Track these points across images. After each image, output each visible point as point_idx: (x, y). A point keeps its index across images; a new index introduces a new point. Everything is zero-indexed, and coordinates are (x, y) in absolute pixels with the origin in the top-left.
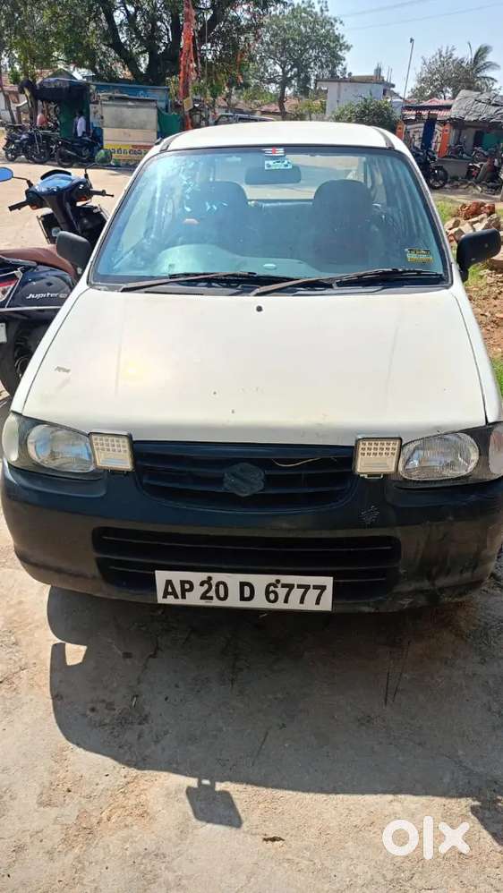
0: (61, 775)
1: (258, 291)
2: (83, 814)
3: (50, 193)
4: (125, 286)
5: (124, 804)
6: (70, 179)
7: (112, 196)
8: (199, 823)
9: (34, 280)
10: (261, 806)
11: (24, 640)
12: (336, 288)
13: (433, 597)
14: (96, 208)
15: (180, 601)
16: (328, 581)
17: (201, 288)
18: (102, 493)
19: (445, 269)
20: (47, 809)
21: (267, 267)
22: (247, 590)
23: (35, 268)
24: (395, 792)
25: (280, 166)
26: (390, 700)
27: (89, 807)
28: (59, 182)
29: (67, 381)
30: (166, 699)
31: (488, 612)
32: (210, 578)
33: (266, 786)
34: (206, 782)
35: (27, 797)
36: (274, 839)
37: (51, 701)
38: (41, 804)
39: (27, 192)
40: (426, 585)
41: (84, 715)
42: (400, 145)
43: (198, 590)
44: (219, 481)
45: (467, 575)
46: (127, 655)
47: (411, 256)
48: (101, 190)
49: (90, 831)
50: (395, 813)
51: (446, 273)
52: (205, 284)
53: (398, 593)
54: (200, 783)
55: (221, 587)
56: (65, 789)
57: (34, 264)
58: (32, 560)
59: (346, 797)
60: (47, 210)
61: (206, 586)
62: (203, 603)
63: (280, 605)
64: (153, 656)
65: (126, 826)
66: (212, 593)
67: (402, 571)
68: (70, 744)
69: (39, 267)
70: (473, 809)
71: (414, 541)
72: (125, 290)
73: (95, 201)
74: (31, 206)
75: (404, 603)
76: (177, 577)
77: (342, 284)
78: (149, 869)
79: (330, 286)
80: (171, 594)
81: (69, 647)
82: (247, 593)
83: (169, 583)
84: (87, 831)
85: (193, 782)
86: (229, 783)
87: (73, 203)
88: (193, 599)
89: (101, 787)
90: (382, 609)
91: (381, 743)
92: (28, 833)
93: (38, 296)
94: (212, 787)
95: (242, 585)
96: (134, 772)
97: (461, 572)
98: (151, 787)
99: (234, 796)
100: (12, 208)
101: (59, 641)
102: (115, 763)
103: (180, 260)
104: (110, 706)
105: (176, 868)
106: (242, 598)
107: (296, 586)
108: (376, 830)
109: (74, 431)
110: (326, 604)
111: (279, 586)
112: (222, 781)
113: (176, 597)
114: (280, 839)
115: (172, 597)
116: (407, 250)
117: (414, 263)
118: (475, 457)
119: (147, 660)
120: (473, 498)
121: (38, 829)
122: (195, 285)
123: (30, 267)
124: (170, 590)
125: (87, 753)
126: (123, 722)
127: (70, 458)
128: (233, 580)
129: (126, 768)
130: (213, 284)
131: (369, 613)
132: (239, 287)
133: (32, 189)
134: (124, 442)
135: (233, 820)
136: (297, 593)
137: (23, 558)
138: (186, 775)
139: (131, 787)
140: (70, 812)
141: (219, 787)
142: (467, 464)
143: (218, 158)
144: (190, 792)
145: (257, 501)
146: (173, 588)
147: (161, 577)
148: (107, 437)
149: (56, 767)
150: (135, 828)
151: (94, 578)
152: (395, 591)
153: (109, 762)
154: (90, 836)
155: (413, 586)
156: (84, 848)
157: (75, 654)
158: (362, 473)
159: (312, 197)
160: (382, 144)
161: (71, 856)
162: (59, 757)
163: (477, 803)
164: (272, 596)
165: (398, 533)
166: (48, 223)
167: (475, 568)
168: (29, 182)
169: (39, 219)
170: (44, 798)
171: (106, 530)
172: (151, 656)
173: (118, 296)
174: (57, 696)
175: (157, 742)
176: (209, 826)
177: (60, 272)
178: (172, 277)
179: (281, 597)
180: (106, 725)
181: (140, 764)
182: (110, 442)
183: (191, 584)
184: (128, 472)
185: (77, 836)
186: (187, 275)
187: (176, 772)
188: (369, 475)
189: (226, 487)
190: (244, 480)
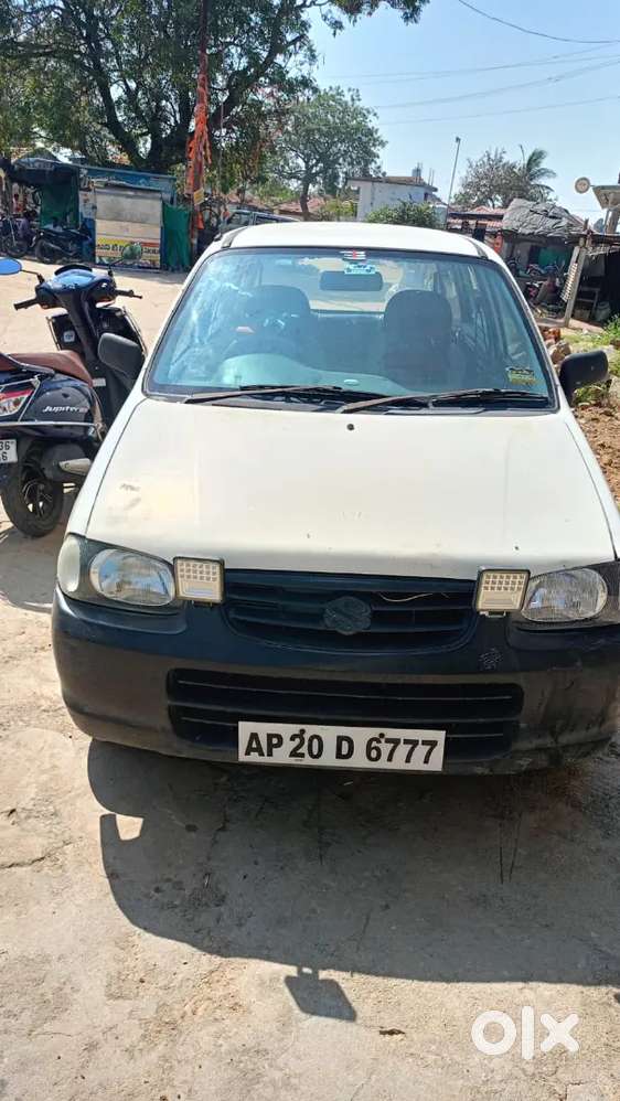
0: (130, 963)
1: (345, 408)
2: (162, 1006)
3: (66, 291)
4: (189, 397)
5: (210, 996)
6: (91, 276)
7: (141, 297)
8: (303, 1015)
9: (49, 390)
10: (373, 995)
11: (65, 811)
12: (432, 407)
13: (555, 757)
14: (119, 310)
15: (265, 760)
16: (439, 736)
17: (279, 402)
18: (184, 628)
19: (550, 391)
20: (120, 1001)
21: (350, 382)
22: (345, 745)
23: (52, 376)
24: (525, 980)
25: (362, 272)
26: (506, 878)
27: (169, 999)
28: (76, 278)
29: (138, 500)
30: (245, 877)
31: (606, 781)
32: (303, 731)
33: (377, 974)
34: (306, 970)
35: (91, 989)
36: (391, 1033)
37: (107, 881)
38: (111, 996)
39: (37, 289)
40: (548, 741)
41: (147, 896)
42: (493, 256)
43: (289, 746)
44: (319, 617)
45: (594, 730)
46: (191, 828)
47: (512, 376)
48: (127, 290)
49: (173, 1025)
50: (527, 1001)
51: (553, 398)
52: (280, 398)
53: (517, 751)
54: (300, 972)
55: (315, 741)
56: (137, 978)
57: (53, 372)
58: (87, 710)
59: (469, 985)
60: (61, 311)
61: (298, 740)
62: (293, 761)
63: (383, 764)
64: (223, 829)
65: (216, 1019)
66: (304, 750)
67: (523, 725)
68: (136, 928)
69: (58, 375)
70: (617, 998)
71: (537, 691)
72: (189, 402)
73: (119, 303)
74: (42, 305)
75: (521, 762)
76: (264, 729)
77: (440, 404)
78: (251, 1066)
79: (425, 405)
80: (255, 750)
81: (120, 818)
82: (345, 751)
83: (254, 736)
84: (168, 1026)
85: (292, 971)
86: (332, 971)
87: (93, 302)
88: (281, 756)
89: (180, 977)
90: (498, 770)
91: (502, 925)
92: (100, 1029)
93: (56, 409)
94: (316, 974)
95: (340, 739)
96: (218, 960)
97: (588, 728)
98: (240, 975)
99: (342, 986)
100: (18, 307)
101: (107, 812)
102: (193, 949)
104: (179, 886)
105: (282, 1065)
106: (339, 755)
107: (402, 741)
109: (147, 555)
110: (436, 763)
111: (383, 741)
112: (324, 969)
113: (262, 754)
114: (400, 1032)
115: (256, 754)
116: (507, 369)
117: (516, 383)
118: (602, 599)
119: (215, 835)
120: (602, 641)
121: (109, 1025)
122: (271, 399)
123: (47, 375)
124: (254, 745)
125: (159, 938)
126: (196, 903)
127: (149, 587)
128: (329, 734)
129: (208, 956)
130: (292, 399)
131: (482, 777)
132: (323, 403)
133: (43, 285)
134: (214, 568)
135: (346, 1012)
136: (403, 750)
137: (74, 707)
138: (281, 963)
139: (215, 977)
140: (147, 1004)
141: (323, 975)
142: (596, 604)
143: (265, 258)
144: (289, 980)
145: (363, 640)
146: (258, 743)
147: (245, 729)
149: (122, 954)
150: (227, 1022)
151: (163, 730)
152: (513, 748)
153: (186, 948)
154: (174, 1032)
155: (536, 742)
156: (169, 1046)
157: (130, 827)
158: (483, 610)
159: (383, 309)
160: (474, 253)
161: (154, 1056)
162: (123, 943)
163: (619, 991)
164: (374, 754)
165: (521, 679)
166: (60, 325)
167: (601, 724)
168: (40, 277)
169: (49, 320)
170: (114, 988)
171: (181, 673)
172: (220, 830)
173: (180, 407)
174: (112, 874)
175: (240, 925)
176: (315, 1019)
177: (79, 383)
178: (243, 389)
179: (385, 755)
180: (176, 906)
181: (223, 950)
182: (197, 568)
183: (280, 738)
184: (215, 604)
185: (159, 1032)
186: (262, 387)
187: (268, 958)
188: (491, 613)
189: (328, 624)
190: (349, 617)
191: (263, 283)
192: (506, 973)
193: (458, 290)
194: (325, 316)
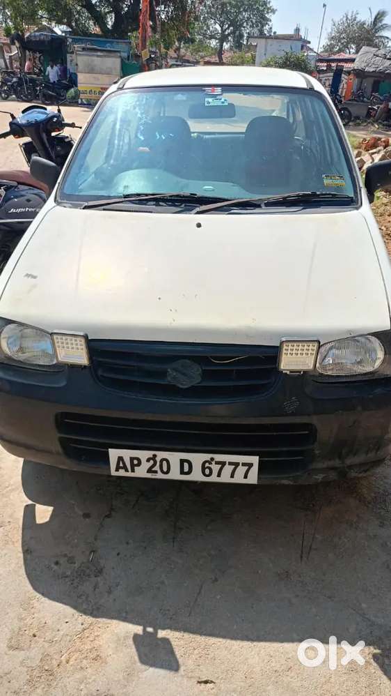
0: (29, 621)
1: (198, 209)
2: (46, 657)
3: (29, 125)
4: (86, 204)
5: (80, 649)
6: (46, 113)
7: (79, 127)
8: (144, 667)
9: (16, 197)
10: (196, 652)
12: (263, 207)
13: (342, 473)
14: (68, 137)
15: (130, 474)
16: (255, 460)
17: (151, 206)
19: (355, 192)
20: (16, 652)
21: (206, 189)
22: (186, 465)
23: (16, 187)
25: (218, 103)
26: (305, 559)
27: (52, 651)
28: (36, 115)
29: (35, 286)
30: (118, 554)
32: (155, 456)
33: (201, 634)
34: (150, 630)
36: (206, 682)
37: (22, 555)
38: (11, 647)
39: (11, 124)
40: (337, 463)
41: (49, 568)
42: (318, 87)
43: (146, 465)
44: (163, 374)
45: (371, 455)
46: (86, 516)
47: (326, 182)
48: (71, 122)
49: (50, 672)
51: (357, 197)
52: (152, 203)
53: (313, 469)
54: (144, 630)
55: (165, 463)
56: (31, 633)
57: (16, 184)
59: (267, 644)
60: (27, 139)
61: (152, 462)
62: (149, 476)
63: (214, 478)
64: (108, 516)
65: (82, 668)
66: (157, 468)
67: (317, 452)
68: (37, 594)
69: (19, 186)
70: (375, 657)
71: (327, 427)
72: (84, 208)
73: (66, 132)
74: (14, 136)
75: (318, 477)
76: (127, 454)
77: (269, 204)
79: (259, 206)
80: (121, 468)
81: (39, 508)
82: (186, 468)
83: (120, 459)
84: (47, 673)
86: (169, 631)
87: (49, 134)
88: (141, 472)
89: (61, 633)
90: (299, 482)
91: (297, 596)
93: (19, 210)
94: (156, 633)
95: (182, 462)
96: (89, 619)
97: (367, 453)
98: (103, 633)
99: (173, 643)
101: (30, 502)
102: (73, 611)
103: (134, 182)
104: (71, 560)
106: (182, 472)
107: (227, 463)
108: (292, 675)
109: (36, 329)
110: (253, 478)
111: (213, 463)
112: (163, 629)
113: (127, 470)
114: (212, 682)
115: (123, 470)
116: (323, 176)
117: (328, 187)
118: (380, 357)
119: (103, 520)
120: (378, 391)
121: (6, 671)
122: (145, 204)
123: (12, 187)
124: (121, 465)
125: (51, 601)
126: (82, 575)
128: (175, 458)
129: (84, 616)
130: (161, 203)
131: (288, 486)
132: (183, 206)
133: (15, 121)
134: (81, 341)
136: (228, 469)
138: (134, 623)
139: (86, 633)
140: (35, 653)
141: (162, 634)
142: (376, 361)
143: (168, 96)
144: (136, 637)
145: (194, 392)
146: (124, 463)
147: (114, 454)
148: (66, 337)
149: (25, 614)
150: (89, 670)
151: (58, 453)
152: (310, 468)
153: (69, 610)
154: (51, 677)
155: (326, 464)
156: (45, 689)
157: (44, 513)
158: (284, 370)
159: (244, 130)
160: (304, 85)
162: (27, 605)
163: (377, 651)
164: (207, 471)
165: (314, 420)
166: (28, 150)
167: (378, 449)
168: (12, 115)
169: (21, 147)
170: (13, 642)
171: (66, 415)
172: (106, 516)
173: (80, 212)
174: (27, 550)
175: (110, 592)
176: (152, 669)
177: (36, 191)
178: (126, 196)
179: (215, 472)
180: (67, 577)
181: (95, 612)
182: (69, 341)
183: (138, 459)
184: (85, 366)
185: (40, 677)
186: (139, 195)
187: (125, 620)
188: (291, 372)
189: (169, 380)
190: (184, 374)
191: (166, 115)
192: (295, 636)
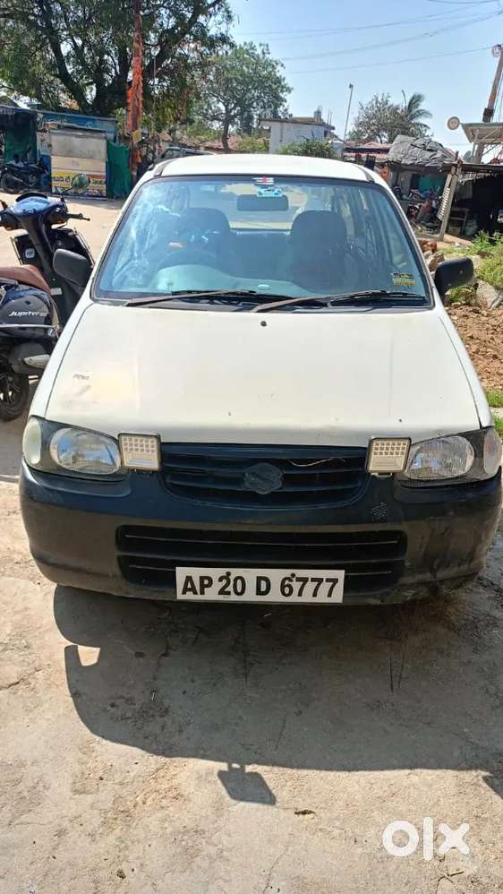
0: (91, 764)
1: (259, 308)
2: (118, 799)
3: (26, 215)
4: (129, 301)
5: (157, 789)
6: (46, 202)
7: (89, 220)
8: (233, 802)
9: (13, 299)
10: (288, 784)
11: (36, 644)
12: (330, 306)
13: (434, 589)
14: (71, 231)
15: (199, 597)
16: (340, 574)
17: (204, 304)
18: (129, 492)
19: (427, 292)
20: (82, 796)
21: (263, 287)
22: (263, 584)
23: (17, 287)
24: (411, 768)
25: (272, 194)
26: (395, 687)
27: (124, 792)
28: (34, 204)
29: (88, 387)
30: (184, 693)
31: (475, 607)
32: (229, 574)
33: (292, 767)
34: (235, 766)
35: (60, 786)
36: (304, 813)
37: (71, 699)
38: (76, 792)
39: (2, 214)
40: (428, 576)
41: (105, 711)
42: (379, 180)
43: (217, 586)
45: (465, 567)
46: (139, 655)
47: (396, 280)
48: (78, 213)
49: (127, 813)
50: (413, 785)
51: (429, 297)
52: (205, 301)
53: (404, 585)
54: (230, 766)
55: (239, 582)
56: (97, 777)
57: (17, 283)
58: (51, 560)
59: (366, 773)
60: (22, 232)
61: (224, 582)
62: (222, 598)
63: (294, 598)
64: (166, 655)
65: (162, 808)
66: (230, 588)
67: (407, 564)
68: (96, 737)
69: (21, 286)
70: (486, 779)
71: (418, 536)
72: (129, 305)
73: (71, 224)
74: (6, 227)
75: (407, 594)
76: (197, 573)
77: (337, 303)
78: (190, 844)
79: (325, 305)
80: (190, 590)
81: (81, 649)
82: (263, 588)
83: (189, 579)
84: (123, 814)
85: (224, 766)
86: (256, 766)
87: (49, 224)
88: (212, 594)
90: (388, 601)
91: (392, 724)
92: (67, 819)
93: (20, 314)
94: (243, 768)
95: (259, 579)
96: (162, 759)
97: (459, 565)
98: (181, 772)
99: (264, 777)
101: (70, 644)
102: (143, 752)
104: (130, 701)
105: (216, 842)
106: (259, 592)
107: (310, 579)
108: (398, 799)
109: (95, 433)
110: (338, 597)
111: (294, 579)
112: (250, 764)
113: (195, 593)
114: (311, 812)
115: (191, 593)
116: (392, 274)
117: (397, 286)
118: (470, 460)
119: (160, 657)
120: (470, 495)
121: (77, 815)
122: (197, 302)
123: (12, 286)
124: (189, 586)
125: (114, 744)
126: (144, 715)
127: (98, 459)
128: (250, 575)
129: (155, 757)
130: (216, 301)
131: (376, 606)
132: (241, 304)
133: (7, 210)
134: (152, 442)
135: (268, 798)
136: (310, 586)
137: (40, 559)
138: (215, 760)
139: (161, 773)
140: (106, 796)
141: (249, 769)
142: (464, 465)
143: (192, 185)
144: (221, 774)
145: (275, 498)
146: (192, 584)
147: (182, 573)
148: (136, 438)
149: (85, 758)
150: (171, 808)
151: (115, 576)
152: (399, 583)
153: (137, 751)
154: (129, 818)
155: (419, 577)
156: (124, 830)
157: (89, 655)
158: (373, 472)
159: (289, 227)
160: (363, 178)
161: (111, 839)
162: (86, 750)
163: (487, 774)
164: (287, 590)
165: (404, 527)
166: (22, 244)
167: (470, 562)
168: (4, 204)
169: (12, 240)
170: (78, 786)
171: (129, 529)
172: (163, 655)
173: (123, 311)
174: (75, 694)
175: (181, 731)
176: (242, 804)
177: (39, 292)
178: (174, 293)
179: (296, 591)
180: (128, 718)
181: (167, 752)
182: (139, 442)
183: (210, 579)
184: (154, 472)
185: (116, 819)
186: (190, 292)
187: (203, 757)
188: (380, 474)
189: (247, 486)
190: (264, 479)
191: (191, 206)
192: (395, 762)
193: (351, 209)
194: (243, 233)
